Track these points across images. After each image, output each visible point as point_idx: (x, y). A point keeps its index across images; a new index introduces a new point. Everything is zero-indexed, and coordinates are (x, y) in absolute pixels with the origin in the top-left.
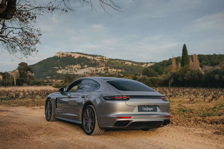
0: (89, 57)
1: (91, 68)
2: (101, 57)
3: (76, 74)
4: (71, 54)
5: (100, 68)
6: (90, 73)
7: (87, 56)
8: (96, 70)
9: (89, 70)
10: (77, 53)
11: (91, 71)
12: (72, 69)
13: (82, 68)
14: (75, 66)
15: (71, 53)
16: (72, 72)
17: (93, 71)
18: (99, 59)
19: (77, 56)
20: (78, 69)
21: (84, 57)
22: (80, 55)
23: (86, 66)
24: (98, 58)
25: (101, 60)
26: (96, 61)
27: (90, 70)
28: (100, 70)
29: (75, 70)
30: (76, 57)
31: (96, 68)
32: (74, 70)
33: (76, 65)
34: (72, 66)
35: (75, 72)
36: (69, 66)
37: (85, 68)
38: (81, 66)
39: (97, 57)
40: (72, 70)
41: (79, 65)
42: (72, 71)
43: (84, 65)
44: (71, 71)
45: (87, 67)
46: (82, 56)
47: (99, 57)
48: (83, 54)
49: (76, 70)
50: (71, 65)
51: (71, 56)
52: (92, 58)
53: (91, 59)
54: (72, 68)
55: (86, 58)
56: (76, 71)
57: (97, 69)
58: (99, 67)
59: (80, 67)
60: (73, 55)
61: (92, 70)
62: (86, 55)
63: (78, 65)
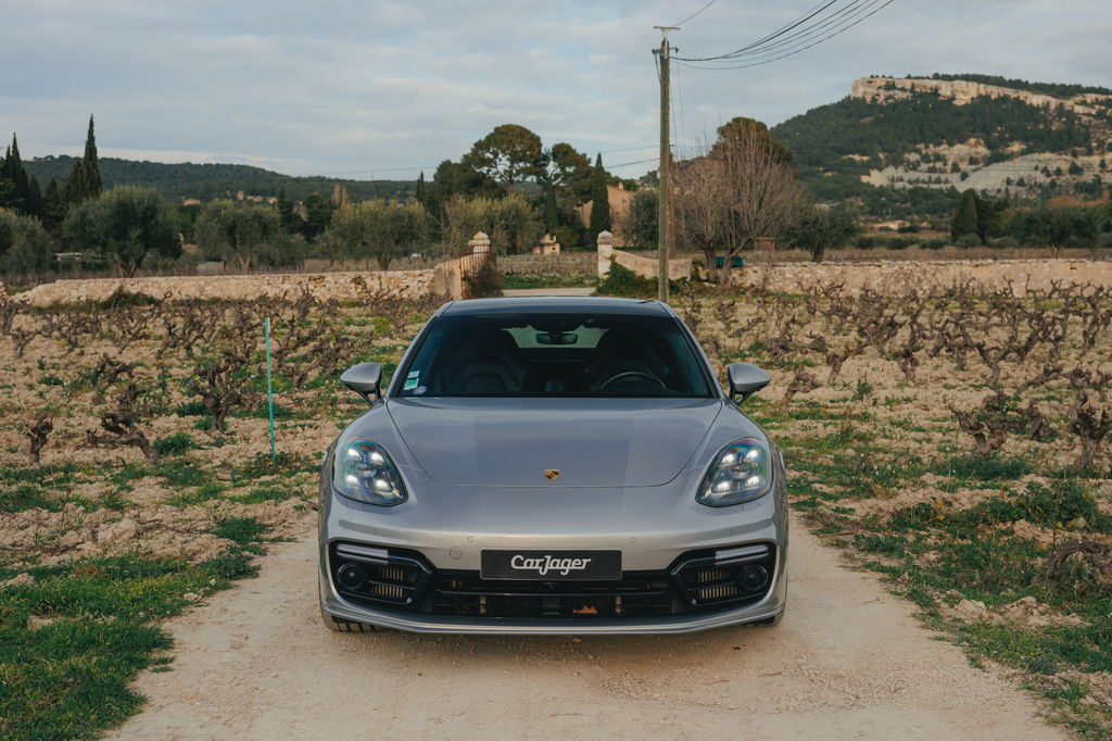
0: (1036, 100)
1: (1048, 155)
2: (1102, 97)
3: (962, 187)
4: (934, 83)
5: (1096, 159)
6: (1040, 186)
7: (1023, 95)
8: (1075, 170)
9: (1036, 168)
10: (967, 78)
11: (1045, 171)
12: (939, 165)
13: (996, 158)
14: (960, 150)
15: (936, 77)
16: (938, 181)
17: (1059, 172)
18: (1092, 105)
19: (965, 94)
20: (973, 161)
21: (1005, 99)
22: (983, 89)
23: (1016, 147)
24: (1084, 103)
25: (1100, 115)
26: (1071, 115)
27: (1041, 166)
28: (1097, 170)
29: (955, 168)
30: (962, 100)
31: (1075, 155)
32: (949, 167)
33: (962, 141)
34: (943, 149)
35: (954, 178)
36: (927, 147)
37: (1010, 157)
38: (989, 146)
39: (1079, 98)
40: (943, 171)
41: (977, 144)
42: (943, 177)
43: (1006, 142)
44: (934, 176)
45: (1023, 153)
46: (995, 92)
47: (1090, 98)
48: (999, 82)
49: (964, 166)
50: (938, 144)
51: (935, 92)
52: (1054, 102)
53: (1046, 107)
54: (938, 158)
55: (1019, 102)
56: (964, 176)
57: (1081, 161)
58: (1090, 153)
59: (983, 150)
60: (945, 90)
61: (1052, 167)
62: (1018, 85)
63: (972, 141)
